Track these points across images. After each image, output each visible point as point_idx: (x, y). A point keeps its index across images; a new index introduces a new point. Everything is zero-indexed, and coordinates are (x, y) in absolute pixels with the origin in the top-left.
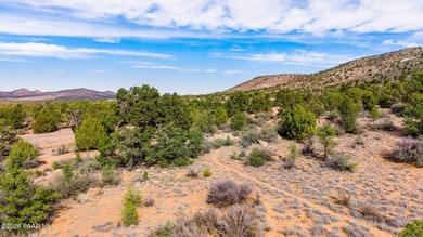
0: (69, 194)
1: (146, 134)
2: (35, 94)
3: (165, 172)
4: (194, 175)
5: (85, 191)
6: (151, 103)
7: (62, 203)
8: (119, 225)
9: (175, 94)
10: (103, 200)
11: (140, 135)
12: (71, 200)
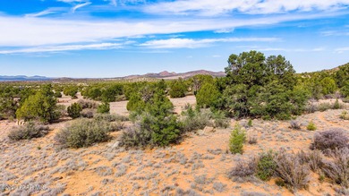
0: (192, 129)
1: (251, 91)
2: (172, 75)
3: (267, 123)
4: (296, 128)
5: (202, 128)
6: (257, 64)
7: (187, 134)
8: (227, 152)
9: (280, 56)
10: (214, 136)
11: (245, 91)
12: (192, 133)
